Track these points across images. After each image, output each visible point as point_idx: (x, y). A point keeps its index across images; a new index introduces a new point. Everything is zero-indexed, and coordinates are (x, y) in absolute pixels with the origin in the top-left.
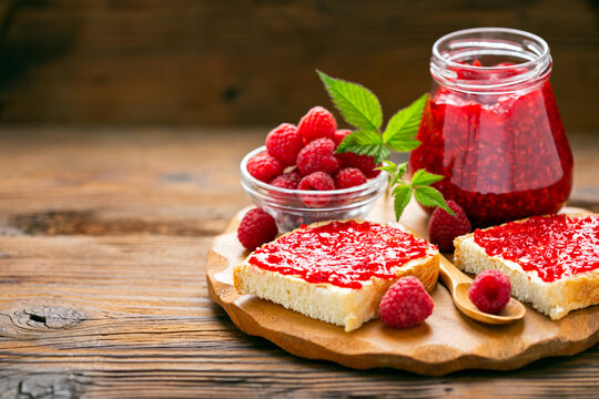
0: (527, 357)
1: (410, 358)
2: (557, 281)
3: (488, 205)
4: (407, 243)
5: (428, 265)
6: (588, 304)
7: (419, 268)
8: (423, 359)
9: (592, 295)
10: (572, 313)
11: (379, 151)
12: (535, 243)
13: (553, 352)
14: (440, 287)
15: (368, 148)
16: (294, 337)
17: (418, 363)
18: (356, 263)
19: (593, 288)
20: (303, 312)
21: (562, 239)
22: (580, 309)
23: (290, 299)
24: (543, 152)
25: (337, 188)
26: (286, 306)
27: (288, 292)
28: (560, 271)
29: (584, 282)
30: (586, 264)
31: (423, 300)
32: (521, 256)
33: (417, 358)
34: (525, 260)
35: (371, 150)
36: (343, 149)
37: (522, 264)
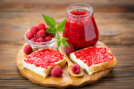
0: (83, 84)
1: (57, 85)
2: (91, 66)
3: (78, 45)
4: (59, 56)
5: (63, 61)
6: (98, 71)
7: (61, 62)
8: (60, 85)
9: (99, 69)
10: (94, 73)
11: (55, 32)
12: (87, 56)
13: (89, 83)
14: (66, 65)
15: (52, 32)
16: (33, 79)
17: (59, 86)
18: (47, 62)
19: (99, 68)
20: (35, 72)
21: (94, 54)
22: (96, 72)
23: (33, 69)
24: (91, 33)
25: (45, 42)
26: (32, 71)
27: (32, 68)
28: (92, 64)
29: (97, 67)
30: (98, 62)
31: (61, 71)
32: (84, 59)
33: (58, 85)
34: (84, 60)
35: (53, 32)
36: (47, 32)
37: (84, 62)
